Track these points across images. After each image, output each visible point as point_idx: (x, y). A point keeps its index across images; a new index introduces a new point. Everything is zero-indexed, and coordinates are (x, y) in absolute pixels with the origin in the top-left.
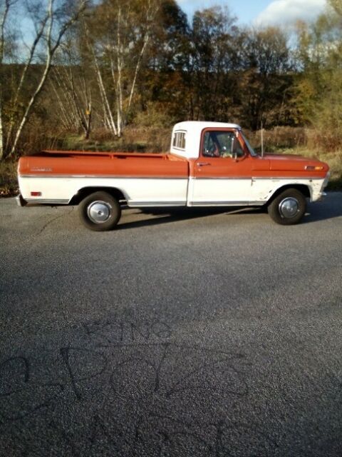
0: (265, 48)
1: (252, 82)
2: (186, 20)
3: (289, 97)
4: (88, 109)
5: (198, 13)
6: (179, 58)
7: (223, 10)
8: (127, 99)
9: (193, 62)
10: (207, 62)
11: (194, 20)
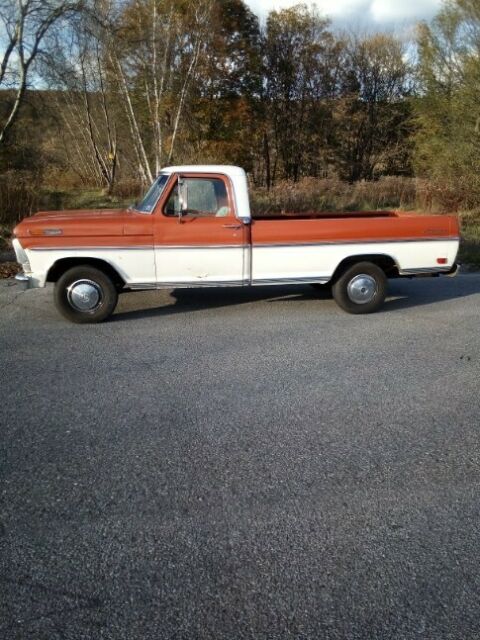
0: (372, 64)
1: (352, 112)
2: (257, 25)
3: (406, 134)
4: (112, 152)
5: (274, 14)
6: (247, 79)
7: (310, 10)
8: (169, 138)
9: (267, 85)
10: (289, 84)
11: (268, 23)
